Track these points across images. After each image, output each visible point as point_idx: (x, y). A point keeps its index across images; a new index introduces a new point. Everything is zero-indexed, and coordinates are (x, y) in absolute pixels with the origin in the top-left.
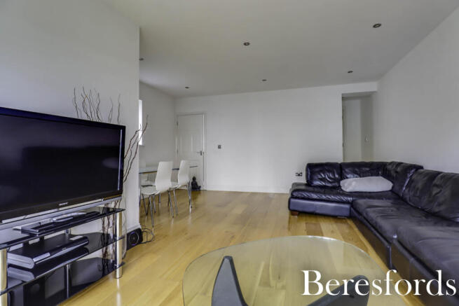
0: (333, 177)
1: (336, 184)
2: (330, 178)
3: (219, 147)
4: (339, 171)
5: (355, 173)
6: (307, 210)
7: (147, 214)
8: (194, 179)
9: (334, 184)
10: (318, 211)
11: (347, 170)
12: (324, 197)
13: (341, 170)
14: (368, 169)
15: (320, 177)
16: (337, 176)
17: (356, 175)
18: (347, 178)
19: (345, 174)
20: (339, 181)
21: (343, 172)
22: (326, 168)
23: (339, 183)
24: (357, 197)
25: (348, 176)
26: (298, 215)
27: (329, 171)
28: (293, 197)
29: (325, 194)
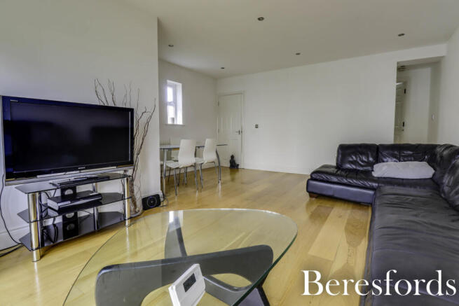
0: (366, 160)
1: (369, 168)
2: (363, 161)
3: (257, 127)
4: (375, 154)
5: (394, 156)
6: (324, 193)
7: (178, 185)
8: (232, 157)
9: (365, 168)
10: (336, 195)
11: (384, 153)
12: (345, 181)
13: (377, 152)
14: (411, 153)
15: (351, 160)
16: (371, 159)
17: (395, 159)
18: (383, 162)
19: (382, 157)
20: (372, 165)
21: (380, 154)
22: (359, 149)
23: (373, 167)
24: (383, 183)
25: (385, 160)
26: (316, 198)
27: (362, 154)
28: (312, 179)
29: (346, 177)
